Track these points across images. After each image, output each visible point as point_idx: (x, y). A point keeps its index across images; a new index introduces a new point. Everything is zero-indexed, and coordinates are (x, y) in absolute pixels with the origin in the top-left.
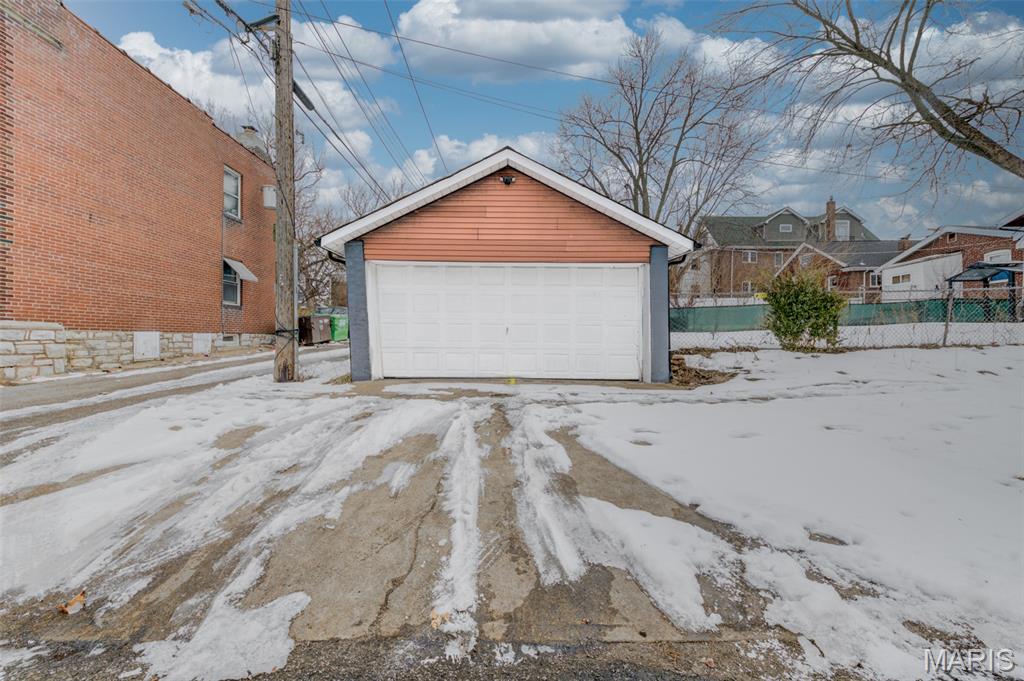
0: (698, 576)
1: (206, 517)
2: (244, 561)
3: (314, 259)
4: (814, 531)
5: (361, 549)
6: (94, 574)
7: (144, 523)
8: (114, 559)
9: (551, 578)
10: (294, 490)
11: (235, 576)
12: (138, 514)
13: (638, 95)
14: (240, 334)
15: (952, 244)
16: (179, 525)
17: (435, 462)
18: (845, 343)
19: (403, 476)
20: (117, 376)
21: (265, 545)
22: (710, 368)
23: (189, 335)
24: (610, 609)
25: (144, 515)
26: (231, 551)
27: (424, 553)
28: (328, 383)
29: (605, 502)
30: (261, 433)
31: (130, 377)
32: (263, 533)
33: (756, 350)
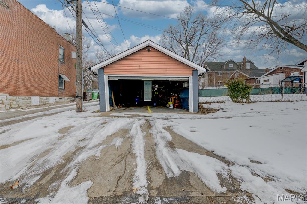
0: (217, 174)
1: (57, 156)
2: (70, 170)
3: (87, 74)
4: (252, 159)
5: (108, 166)
6: (21, 175)
7: (37, 158)
8: (28, 170)
9: (170, 175)
10: (85, 147)
11: (68, 175)
12: (35, 155)
13: (186, 25)
14: (64, 97)
15: (281, 71)
16: (48, 159)
17: (129, 137)
18: (252, 100)
19: (119, 142)
20: (26, 110)
21: (77, 165)
22: (211, 108)
23: (48, 98)
24: (190, 186)
25: (37, 155)
26: (66, 167)
27: (129, 168)
28: (92, 113)
29: (185, 150)
30: (73, 128)
31: (30, 111)
32: (76, 161)
33: (225, 102)
